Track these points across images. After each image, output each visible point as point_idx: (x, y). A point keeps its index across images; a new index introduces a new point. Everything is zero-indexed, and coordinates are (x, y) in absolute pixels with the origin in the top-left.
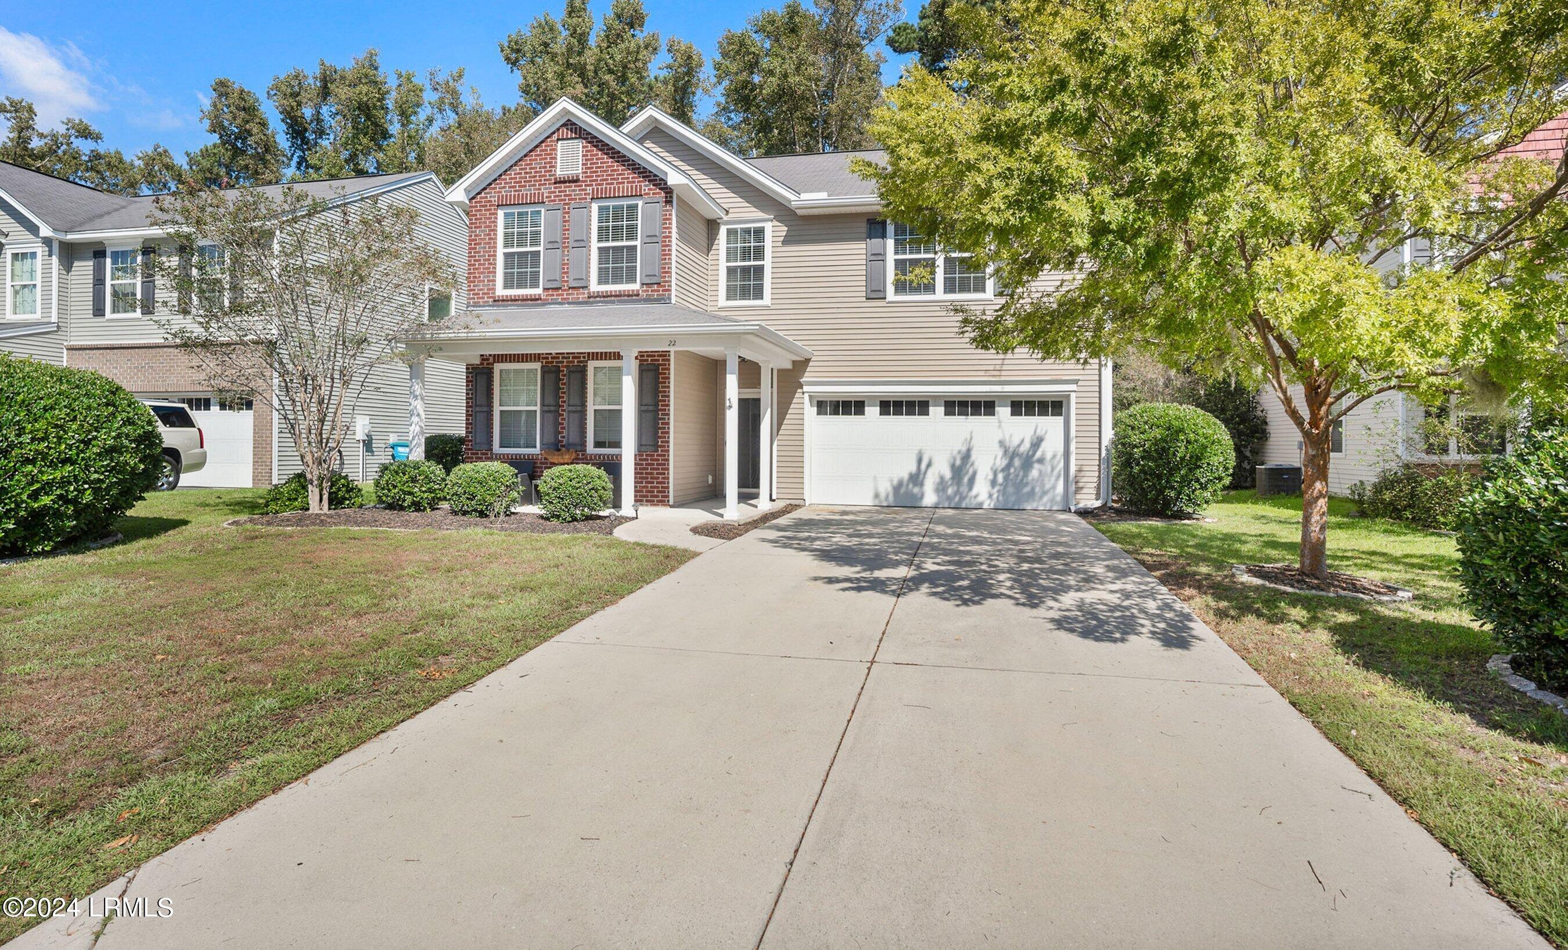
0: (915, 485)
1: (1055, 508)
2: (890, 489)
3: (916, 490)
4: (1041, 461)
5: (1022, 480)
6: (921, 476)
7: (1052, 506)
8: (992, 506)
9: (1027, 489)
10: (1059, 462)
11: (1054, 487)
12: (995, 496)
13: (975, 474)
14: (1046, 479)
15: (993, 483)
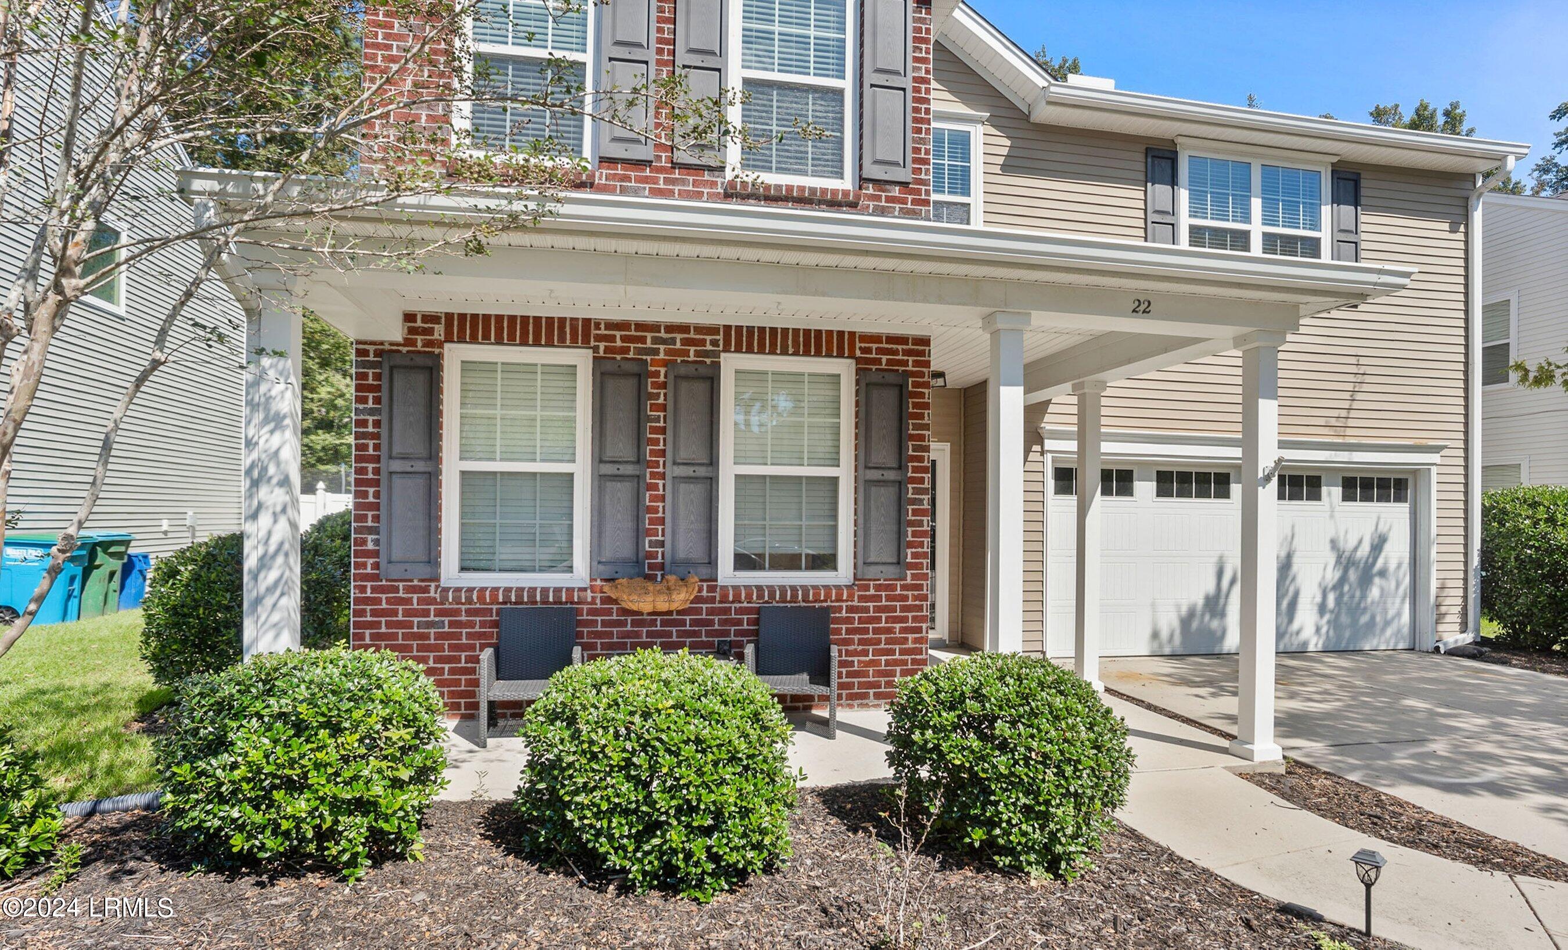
0: (1213, 615)
1: (1401, 646)
2: (1176, 624)
3: (1215, 624)
4: (1383, 573)
5: (1359, 603)
6: (1222, 601)
7: (1396, 643)
8: (1320, 647)
9: (1364, 619)
10: (1405, 576)
11: (1399, 614)
12: (1324, 630)
13: (1296, 594)
14: (1389, 601)
15: (1322, 609)
